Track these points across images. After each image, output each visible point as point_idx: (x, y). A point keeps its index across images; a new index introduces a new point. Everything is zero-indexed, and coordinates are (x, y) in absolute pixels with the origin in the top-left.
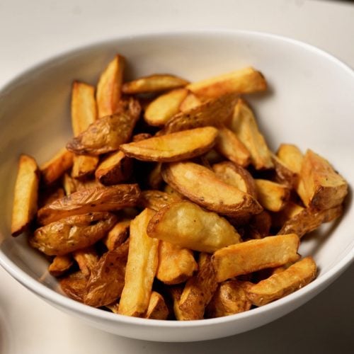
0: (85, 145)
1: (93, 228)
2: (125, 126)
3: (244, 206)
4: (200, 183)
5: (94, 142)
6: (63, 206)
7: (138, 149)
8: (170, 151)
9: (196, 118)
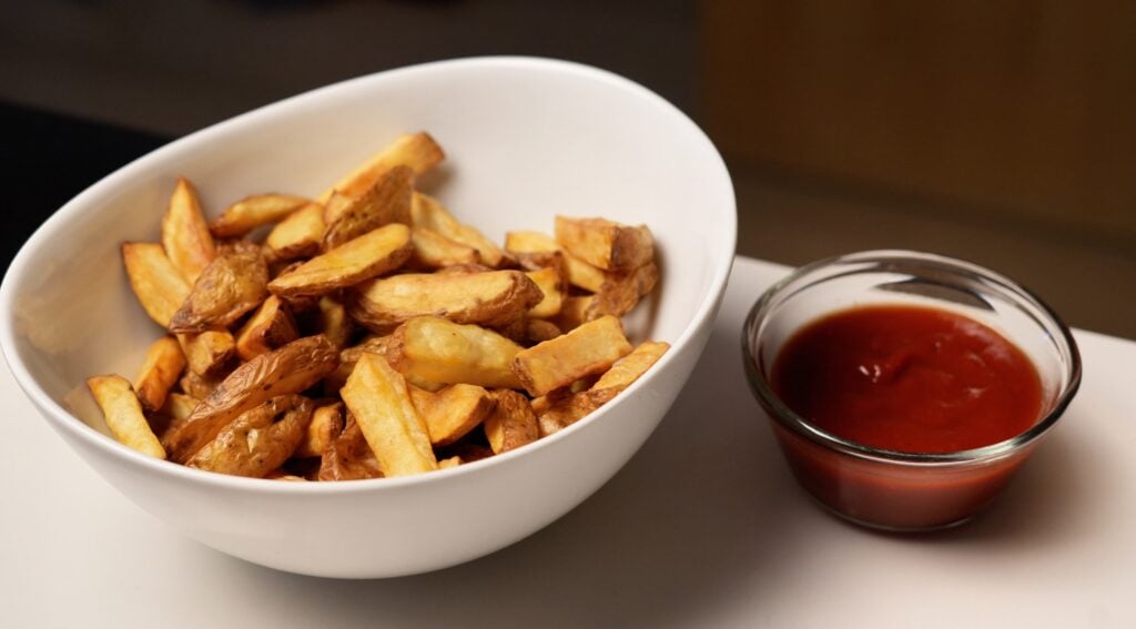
0: (201, 315)
1: (281, 425)
2: (253, 266)
3: (517, 291)
4: (427, 292)
5: (216, 302)
6: (217, 407)
7: (302, 277)
8: (355, 265)
9: (365, 215)
